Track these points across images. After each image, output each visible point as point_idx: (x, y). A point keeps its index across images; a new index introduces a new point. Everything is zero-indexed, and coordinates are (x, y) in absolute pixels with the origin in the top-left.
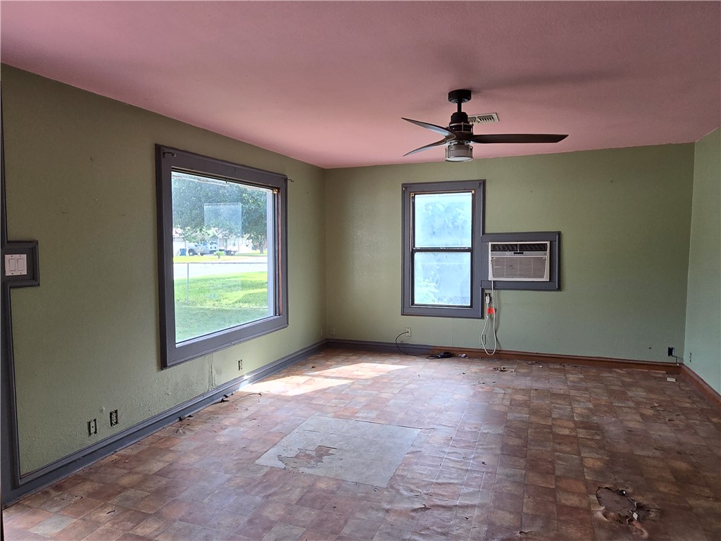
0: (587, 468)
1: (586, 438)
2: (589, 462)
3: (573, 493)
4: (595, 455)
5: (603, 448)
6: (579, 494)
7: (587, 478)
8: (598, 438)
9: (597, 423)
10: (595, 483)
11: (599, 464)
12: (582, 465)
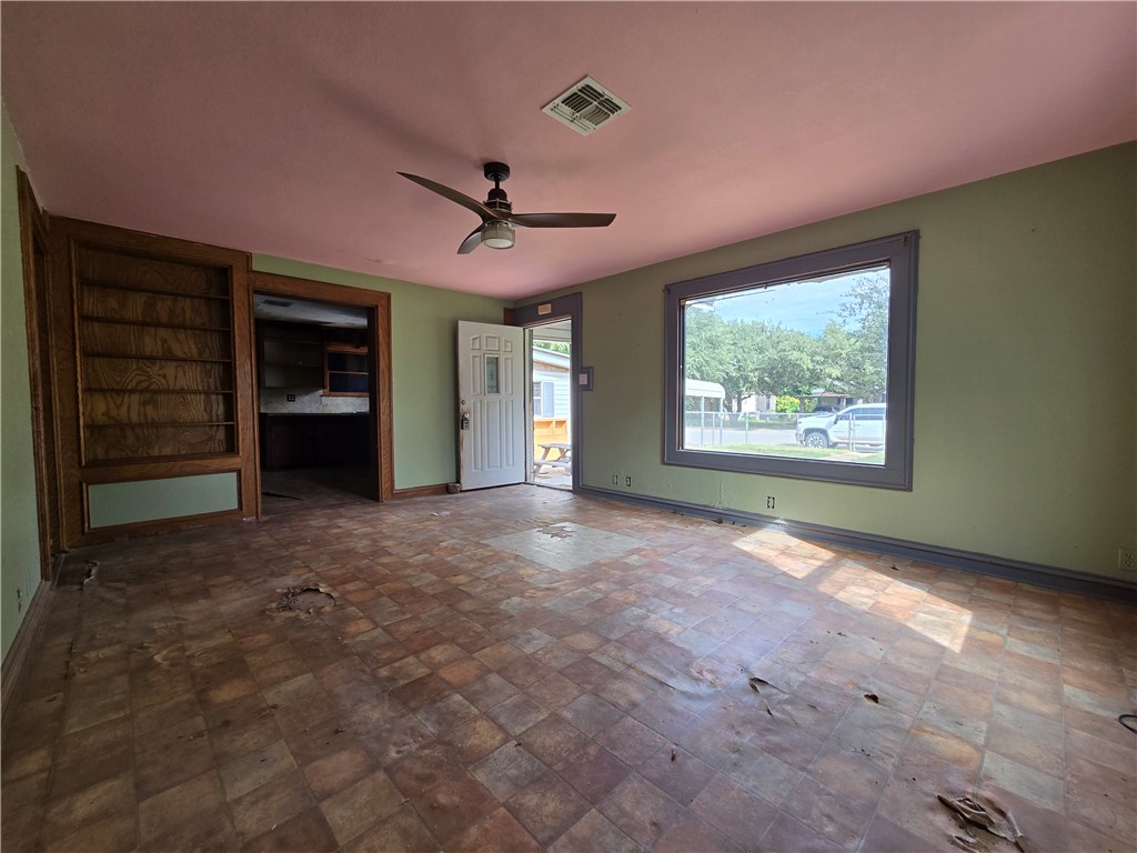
0: (361, 618)
1: (401, 659)
2: (364, 625)
3: (355, 591)
4: (365, 638)
5: (363, 656)
6: (349, 592)
7: (354, 608)
8: (384, 672)
9: (414, 711)
10: (341, 607)
11: (352, 628)
12: (370, 618)
